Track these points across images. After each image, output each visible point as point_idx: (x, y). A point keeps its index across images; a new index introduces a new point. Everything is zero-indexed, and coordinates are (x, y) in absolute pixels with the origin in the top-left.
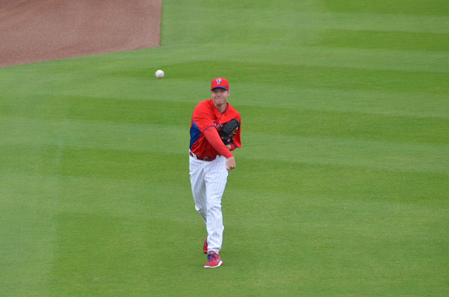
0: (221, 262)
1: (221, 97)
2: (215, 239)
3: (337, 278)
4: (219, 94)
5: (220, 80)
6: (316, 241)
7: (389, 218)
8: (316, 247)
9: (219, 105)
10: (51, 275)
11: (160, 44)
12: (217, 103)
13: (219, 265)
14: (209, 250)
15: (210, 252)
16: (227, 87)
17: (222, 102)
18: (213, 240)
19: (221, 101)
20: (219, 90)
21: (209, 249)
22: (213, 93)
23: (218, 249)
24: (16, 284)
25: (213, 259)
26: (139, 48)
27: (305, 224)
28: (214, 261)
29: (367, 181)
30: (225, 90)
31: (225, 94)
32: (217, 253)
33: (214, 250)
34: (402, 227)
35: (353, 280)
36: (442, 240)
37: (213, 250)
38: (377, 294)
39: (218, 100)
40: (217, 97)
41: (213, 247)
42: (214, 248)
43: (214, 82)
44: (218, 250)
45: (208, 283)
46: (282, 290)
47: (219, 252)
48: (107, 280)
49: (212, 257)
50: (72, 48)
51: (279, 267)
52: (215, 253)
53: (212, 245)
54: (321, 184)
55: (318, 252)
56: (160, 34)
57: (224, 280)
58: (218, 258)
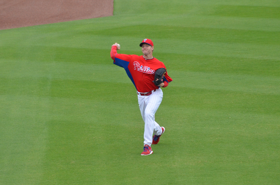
0: (152, 152)
3: (225, 162)
6: (212, 138)
7: (257, 124)
8: (211, 142)
10: (44, 160)
11: (113, 14)
12: (144, 53)
14: (145, 144)
17: (147, 53)
20: (145, 46)
23: (150, 143)
24: (22, 166)
25: (147, 150)
26: (100, 16)
27: (205, 127)
29: (244, 100)
30: (150, 45)
31: (150, 48)
34: (266, 129)
35: (235, 163)
38: (250, 172)
41: (147, 142)
45: (144, 164)
46: (190, 169)
48: (80, 163)
50: (57, 16)
51: (188, 154)
54: (215, 102)
55: (212, 145)
56: (113, 8)
57: (153, 163)
58: (150, 149)
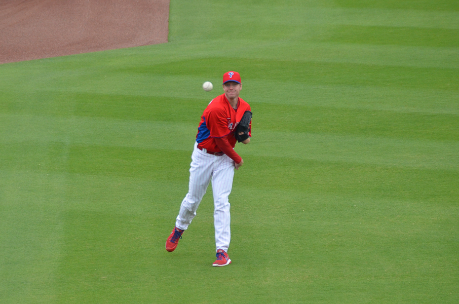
0: (229, 261)
1: (234, 90)
2: (224, 237)
3: (346, 277)
4: (232, 87)
5: (232, 73)
6: (325, 239)
7: (399, 216)
8: (325, 245)
9: (232, 99)
10: (58, 274)
11: (168, 40)
12: (230, 96)
13: (228, 263)
14: (218, 249)
15: (218, 250)
16: (239, 80)
17: (234, 96)
18: (223, 238)
19: (233, 94)
20: (231, 84)
21: (218, 247)
22: (225, 87)
23: (226, 247)
24: (22, 283)
25: (222, 257)
26: (147, 44)
27: (314, 222)
28: (223, 260)
29: (377, 178)
30: (238, 83)
31: (238, 87)
32: (226, 251)
33: (223, 248)
34: (412, 225)
35: (363, 278)
36: (453, 238)
37: (221, 248)
38: (387, 293)
39: (231, 93)
40: (229, 91)
41: (222, 245)
42: (223, 247)
43: (226, 76)
44: (227, 249)
45: (217, 281)
46: (291, 289)
47: (228, 250)
48: (114, 279)
49: (221, 255)
50: (79, 44)
51: (288, 265)
52: (224, 251)
53: (221, 243)
54: (331, 181)
55: (327, 250)
56: (168, 30)
57: (232, 278)
58: (227, 257)
